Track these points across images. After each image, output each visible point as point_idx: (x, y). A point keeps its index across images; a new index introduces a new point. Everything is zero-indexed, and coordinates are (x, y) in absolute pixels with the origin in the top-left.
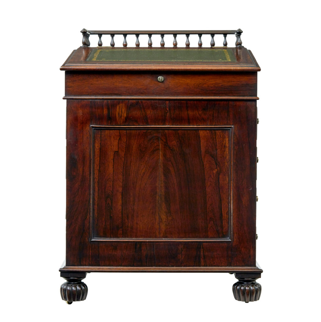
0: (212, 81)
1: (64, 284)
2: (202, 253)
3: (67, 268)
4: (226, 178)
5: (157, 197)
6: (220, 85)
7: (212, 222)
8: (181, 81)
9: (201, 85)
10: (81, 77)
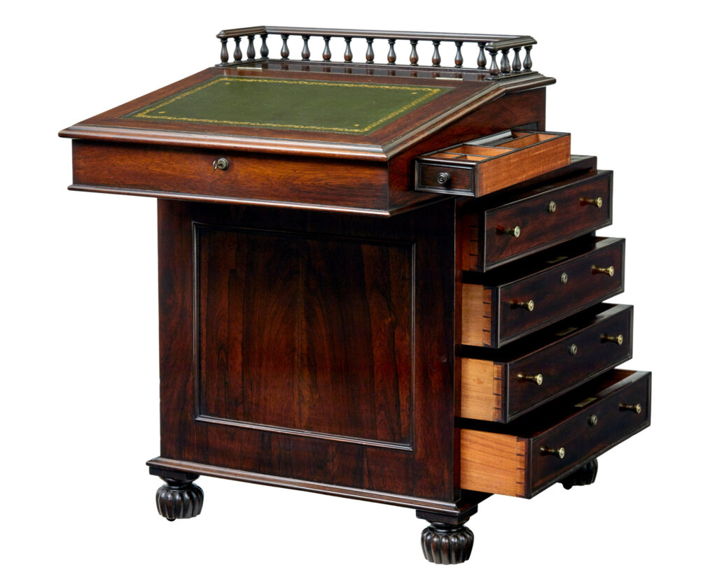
0: (307, 174)
1: (163, 489)
2: (365, 466)
3: (161, 462)
4: (405, 335)
5: (296, 357)
6: (323, 182)
7: (384, 413)
8: (256, 171)
9: (291, 180)
10: (97, 151)
